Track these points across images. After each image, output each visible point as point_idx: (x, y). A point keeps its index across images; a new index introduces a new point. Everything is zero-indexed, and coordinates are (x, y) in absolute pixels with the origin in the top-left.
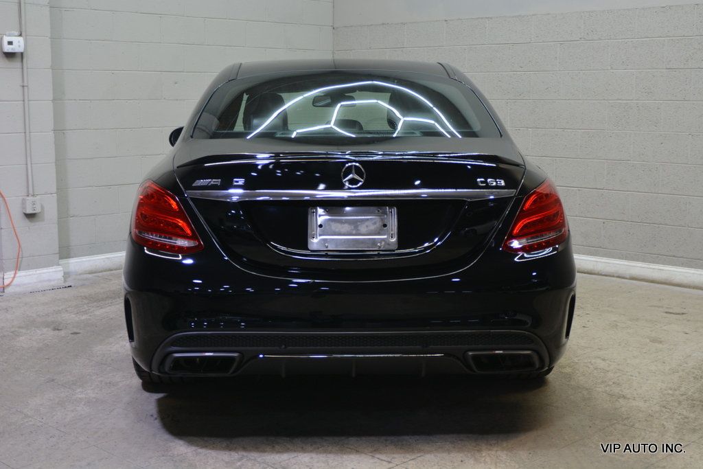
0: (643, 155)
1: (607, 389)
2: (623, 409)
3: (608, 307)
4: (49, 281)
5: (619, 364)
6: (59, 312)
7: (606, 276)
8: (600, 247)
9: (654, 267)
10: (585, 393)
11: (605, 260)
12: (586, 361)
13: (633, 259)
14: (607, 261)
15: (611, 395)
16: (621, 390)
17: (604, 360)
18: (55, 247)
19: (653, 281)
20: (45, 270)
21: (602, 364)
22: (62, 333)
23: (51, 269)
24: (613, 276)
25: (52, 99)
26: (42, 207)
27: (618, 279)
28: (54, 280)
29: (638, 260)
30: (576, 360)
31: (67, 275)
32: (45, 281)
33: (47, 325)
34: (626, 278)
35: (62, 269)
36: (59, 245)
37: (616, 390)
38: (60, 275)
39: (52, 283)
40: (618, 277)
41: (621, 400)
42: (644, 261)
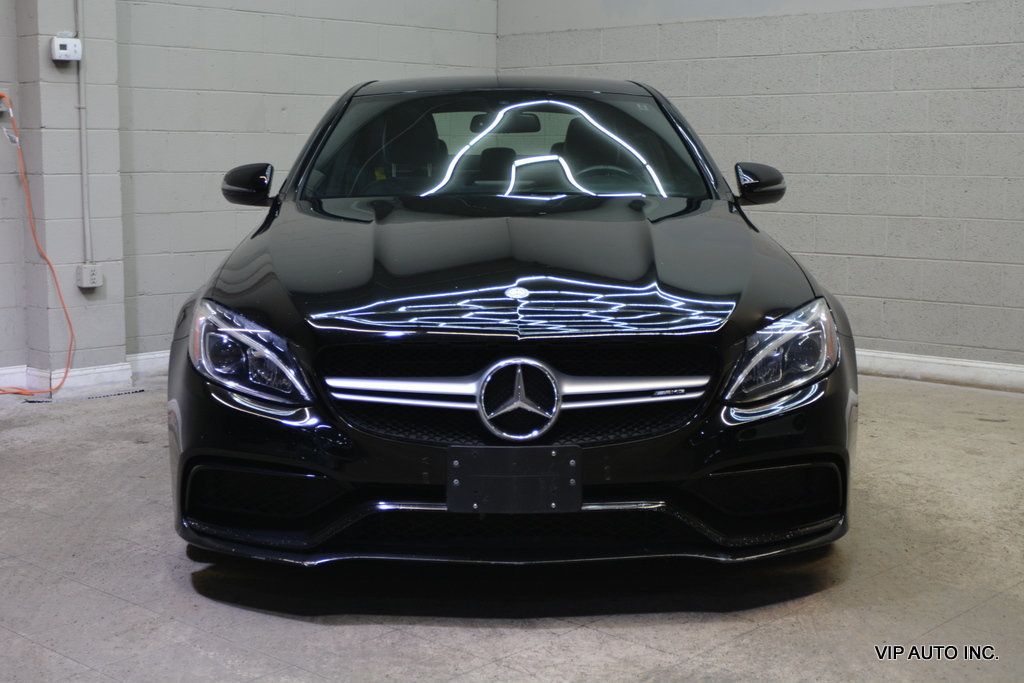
0: (939, 207)
1: (920, 507)
2: (947, 531)
3: (900, 413)
4: (112, 383)
5: (929, 480)
6: (136, 421)
7: (888, 376)
8: (880, 337)
9: (955, 363)
10: (892, 512)
11: (885, 354)
12: (884, 476)
13: (926, 352)
14: (891, 356)
15: (928, 516)
16: (940, 509)
17: (908, 474)
18: (120, 336)
19: (954, 383)
20: (107, 368)
21: (907, 480)
22: (150, 446)
23: (116, 367)
24: (898, 377)
25: (117, 126)
26: (104, 280)
27: (907, 381)
28: (119, 382)
29: (932, 353)
30: (870, 475)
31: (135, 376)
32: (107, 383)
33: (127, 437)
34: (916, 379)
35: (129, 366)
36: (127, 333)
37: (933, 509)
38: (128, 376)
39: (117, 386)
40: (906, 378)
41: (942, 521)
42: (941, 354)
